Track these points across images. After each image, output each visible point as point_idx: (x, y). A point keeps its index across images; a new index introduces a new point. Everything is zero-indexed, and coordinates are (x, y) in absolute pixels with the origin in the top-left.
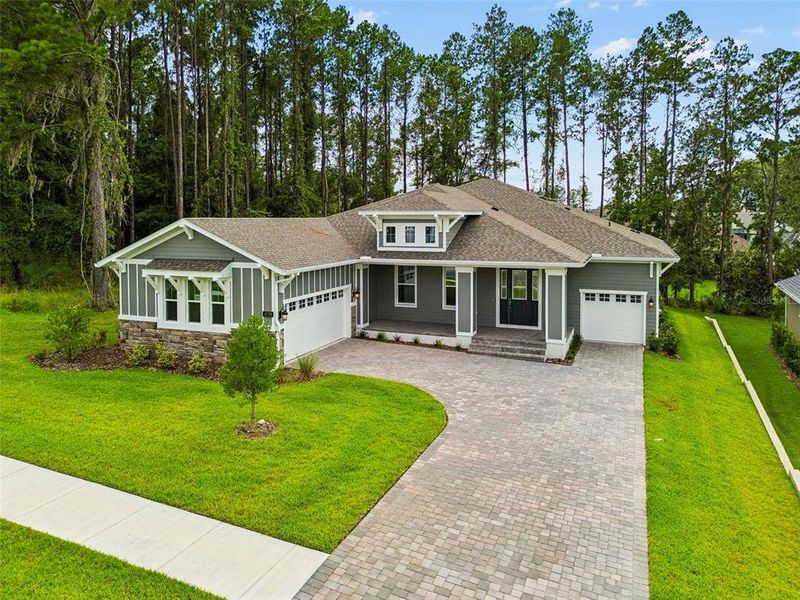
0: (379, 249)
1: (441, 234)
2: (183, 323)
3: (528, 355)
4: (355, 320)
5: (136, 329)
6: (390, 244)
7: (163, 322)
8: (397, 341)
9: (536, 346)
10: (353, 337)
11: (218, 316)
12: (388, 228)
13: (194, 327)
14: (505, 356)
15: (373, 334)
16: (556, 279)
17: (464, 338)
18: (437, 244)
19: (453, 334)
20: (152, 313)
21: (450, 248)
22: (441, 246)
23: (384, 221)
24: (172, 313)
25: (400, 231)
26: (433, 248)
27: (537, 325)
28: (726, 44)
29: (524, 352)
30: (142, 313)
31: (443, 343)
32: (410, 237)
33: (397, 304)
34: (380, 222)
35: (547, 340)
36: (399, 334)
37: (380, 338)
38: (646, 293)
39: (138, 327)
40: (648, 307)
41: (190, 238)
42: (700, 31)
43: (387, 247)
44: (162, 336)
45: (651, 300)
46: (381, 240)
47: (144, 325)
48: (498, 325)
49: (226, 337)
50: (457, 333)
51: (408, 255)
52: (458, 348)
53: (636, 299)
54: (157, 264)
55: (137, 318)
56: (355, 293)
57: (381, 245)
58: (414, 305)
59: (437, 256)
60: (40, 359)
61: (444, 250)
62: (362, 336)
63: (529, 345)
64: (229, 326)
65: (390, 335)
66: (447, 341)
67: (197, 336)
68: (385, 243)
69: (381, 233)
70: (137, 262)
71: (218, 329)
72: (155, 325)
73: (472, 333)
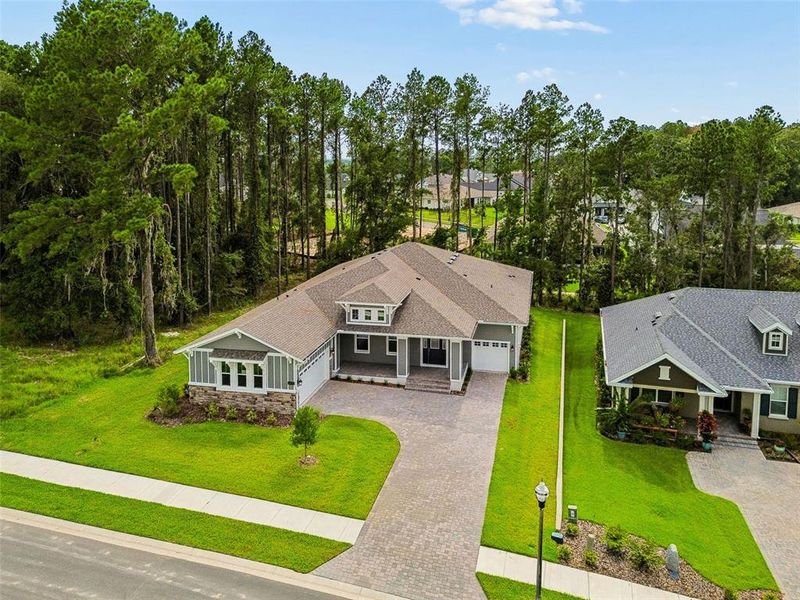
0: (347, 323)
1: (387, 315)
2: (234, 386)
3: (440, 390)
4: (332, 367)
5: (201, 391)
6: (354, 320)
7: (220, 387)
8: (360, 381)
9: (445, 383)
10: (332, 379)
11: (258, 383)
12: (354, 311)
13: (242, 389)
14: (427, 391)
15: (344, 376)
16: (456, 344)
17: (402, 379)
18: (385, 321)
19: (395, 376)
20: (212, 381)
21: (393, 323)
22: (388, 322)
23: (351, 306)
24: (226, 380)
25: (362, 313)
26: (383, 324)
27: (445, 364)
28: (584, 108)
29: (437, 388)
30: (205, 381)
31: (389, 382)
32: (368, 315)
33: (356, 351)
34: (348, 307)
35: (451, 380)
36: (361, 377)
37: (349, 379)
38: (509, 343)
39: (202, 389)
40: (511, 351)
41: (240, 338)
42: (568, 100)
43: (353, 322)
44: (219, 396)
45: (512, 347)
46: (349, 317)
47: (207, 388)
48: (422, 364)
49: (264, 396)
50: (398, 374)
51: (367, 328)
52: (399, 386)
53: (506, 346)
54: (218, 352)
55: (198, 384)
56: (332, 351)
57: (349, 320)
58: (368, 352)
59: (385, 329)
60: (152, 417)
61: (389, 325)
62: (337, 378)
63: (441, 383)
64: (265, 390)
65: (355, 377)
66: (391, 380)
67: (244, 395)
68: (351, 319)
69: (349, 313)
70: (202, 350)
71: (258, 391)
72: (215, 389)
73: (406, 377)
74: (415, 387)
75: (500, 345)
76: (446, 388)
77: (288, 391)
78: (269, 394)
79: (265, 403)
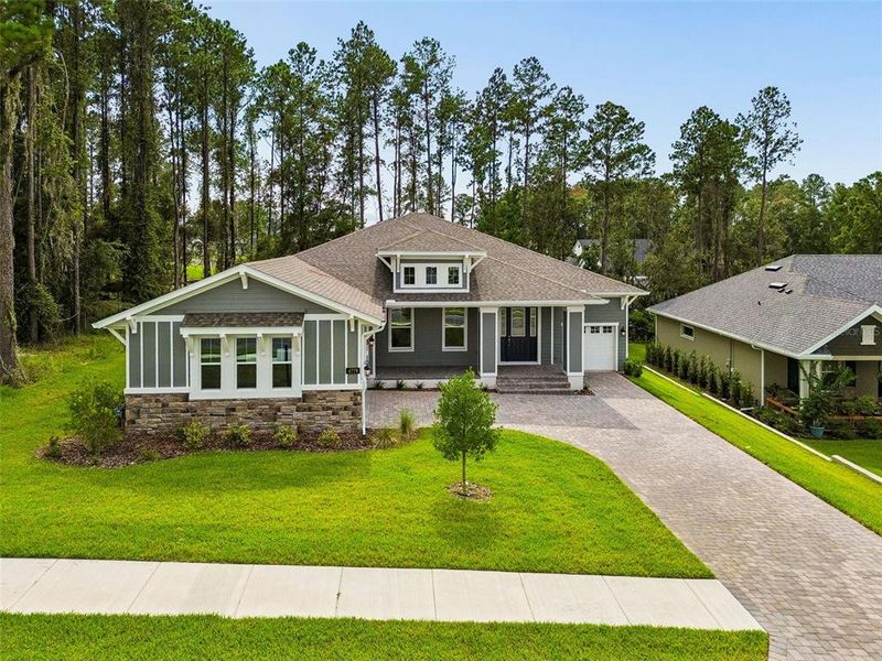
0: (395, 291)
1: (465, 275)
2: (229, 389)
3: (558, 389)
5: (153, 404)
6: (407, 286)
7: (195, 390)
8: (420, 388)
9: (560, 380)
10: (370, 389)
11: (282, 376)
12: (406, 269)
13: (247, 393)
14: (537, 393)
15: (390, 383)
16: (576, 316)
17: (489, 379)
18: (460, 284)
20: (181, 381)
21: (471, 289)
22: (464, 287)
23: (402, 261)
24: (211, 378)
25: (420, 272)
26: (458, 288)
27: (537, 360)
29: (551, 386)
30: (165, 382)
32: (431, 276)
33: (391, 349)
34: (396, 262)
35: (569, 374)
36: (420, 381)
37: (400, 387)
38: (617, 324)
39: (157, 401)
40: (620, 335)
41: (245, 287)
42: (548, 79)
43: (406, 289)
44: (196, 410)
45: (622, 330)
46: (398, 281)
47: (167, 397)
49: (293, 401)
50: (482, 374)
51: (432, 297)
52: (485, 389)
53: (608, 329)
54: (193, 319)
55: (157, 390)
57: (398, 287)
58: (411, 349)
59: (462, 297)
61: (467, 291)
62: (378, 387)
63: (552, 380)
64: (298, 388)
65: (410, 383)
67: (251, 404)
68: (403, 285)
69: (398, 274)
70: (157, 319)
71: (282, 393)
72: (185, 397)
73: (496, 374)
74: (516, 389)
75: (601, 330)
76: (565, 386)
77: (346, 386)
78: (306, 396)
79: (299, 415)
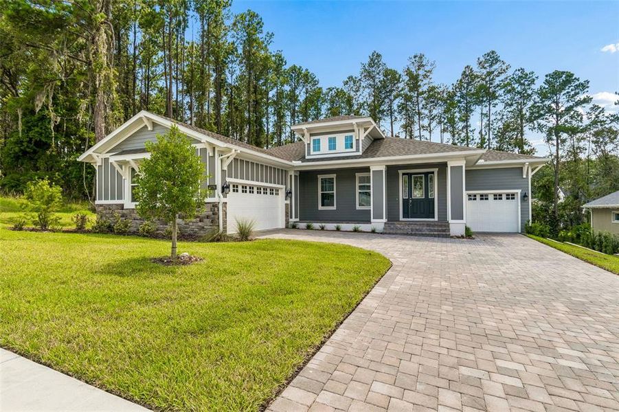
0: (307, 157)
1: (357, 140)
3: (437, 233)
4: (288, 214)
5: (108, 211)
6: (315, 153)
7: (128, 204)
8: (323, 229)
9: (441, 226)
10: (287, 227)
12: (314, 140)
14: (415, 235)
15: (303, 225)
16: (456, 169)
17: (378, 223)
18: (354, 149)
19: (369, 222)
20: (120, 197)
21: (364, 153)
22: (358, 150)
23: (311, 135)
25: (324, 141)
26: (352, 152)
27: (433, 217)
30: (113, 198)
31: (360, 229)
32: (332, 145)
33: (320, 208)
34: (307, 135)
35: (450, 221)
36: (324, 224)
37: (309, 228)
38: (519, 191)
39: (110, 209)
40: (522, 202)
41: (149, 129)
43: (314, 154)
44: (127, 215)
46: (309, 150)
47: (114, 207)
48: (401, 218)
50: (372, 220)
51: (331, 159)
52: (374, 232)
53: (511, 197)
55: (110, 202)
56: (288, 194)
57: (309, 154)
58: (334, 208)
59: (355, 158)
61: (360, 153)
62: (294, 227)
65: (316, 225)
66: (363, 227)
68: (312, 153)
69: (309, 144)
72: (122, 207)
73: (385, 220)
74: (399, 232)
75: (504, 197)
76: (444, 231)
77: (208, 200)
